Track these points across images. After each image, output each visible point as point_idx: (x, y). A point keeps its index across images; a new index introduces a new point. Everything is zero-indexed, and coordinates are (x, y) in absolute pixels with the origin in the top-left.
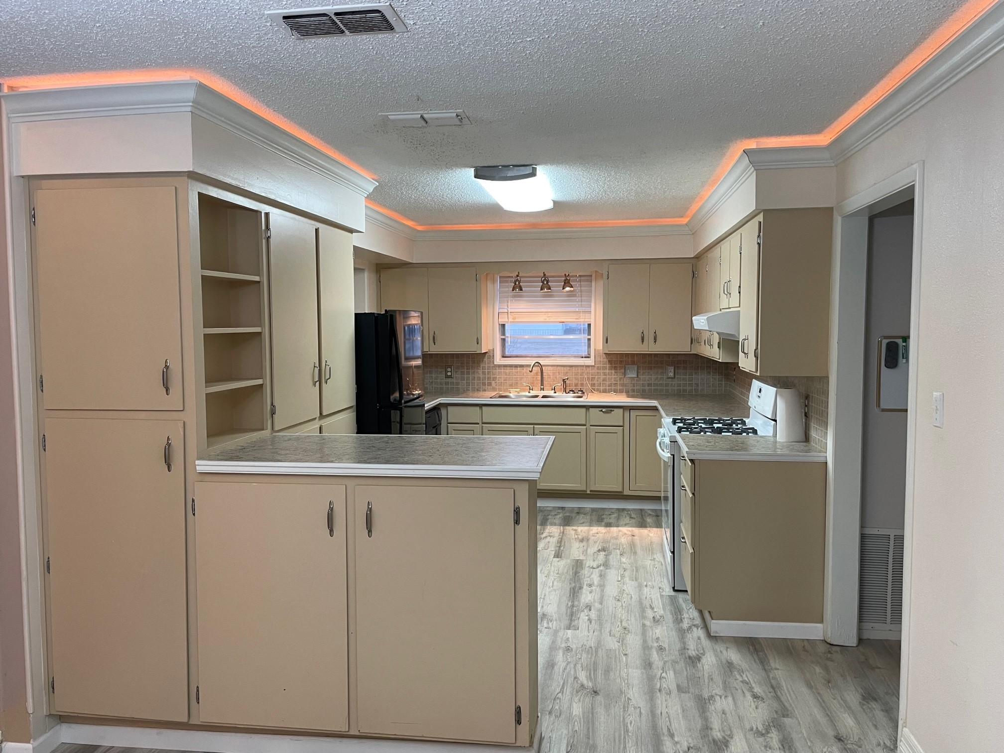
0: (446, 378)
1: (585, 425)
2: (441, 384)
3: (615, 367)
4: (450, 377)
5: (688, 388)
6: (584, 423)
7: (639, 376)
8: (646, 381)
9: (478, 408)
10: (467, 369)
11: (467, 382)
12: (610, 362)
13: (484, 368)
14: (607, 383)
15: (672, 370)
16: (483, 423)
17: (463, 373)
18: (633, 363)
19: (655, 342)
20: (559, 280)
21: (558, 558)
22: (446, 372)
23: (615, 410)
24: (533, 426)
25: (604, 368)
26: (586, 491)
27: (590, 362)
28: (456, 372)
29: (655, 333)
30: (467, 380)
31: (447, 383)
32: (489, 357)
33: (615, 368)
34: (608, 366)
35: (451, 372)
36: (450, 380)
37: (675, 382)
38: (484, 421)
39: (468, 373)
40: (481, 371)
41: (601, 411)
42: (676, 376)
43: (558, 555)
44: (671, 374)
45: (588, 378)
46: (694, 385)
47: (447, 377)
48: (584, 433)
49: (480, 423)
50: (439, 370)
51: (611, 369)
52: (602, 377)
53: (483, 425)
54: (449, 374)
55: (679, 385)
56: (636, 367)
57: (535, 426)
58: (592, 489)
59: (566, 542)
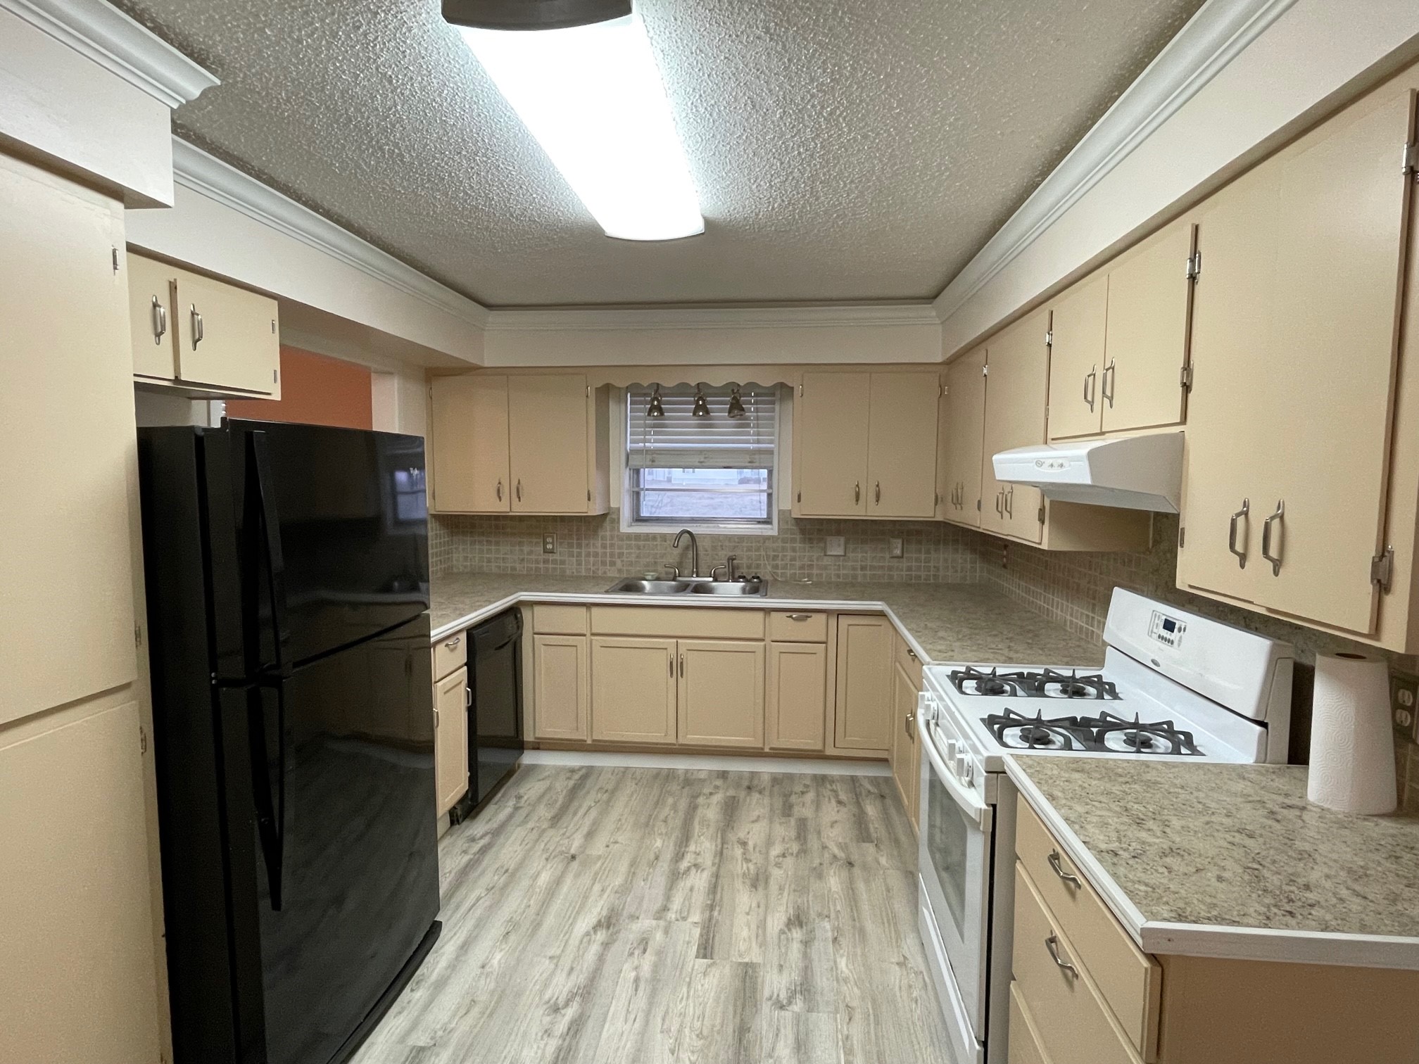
0: (544, 552)
1: (763, 640)
2: (537, 562)
3: (810, 539)
4: (552, 552)
5: (923, 574)
6: (760, 636)
7: (848, 555)
8: (857, 561)
9: (584, 610)
10: (578, 539)
11: (577, 561)
12: (803, 531)
13: (603, 538)
14: (798, 563)
15: (900, 545)
16: (593, 634)
17: (570, 545)
18: (839, 533)
19: (877, 501)
20: (722, 401)
21: (706, 958)
22: (545, 543)
23: (814, 615)
24: (675, 640)
25: (793, 540)
26: (762, 749)
27: (772, 530)
28: (561, 543)
29: (878, 486)
30: (577, 556)
31: (546, 561)
32: (613, 521)
33: (811, 541)
34: (798, 537)
35: (553, 543)
36: (551, 557)
37: (904, 564)
38: (594, 631)
39: (579, 546)
40: (599, 543)
41: (791, 617)
42: (905, 555)
43: (706, 949)
44: (898, 552)
45: (768, 556)
46: (932, 569)
47: (546, 551)
48: (760, 655)
49: (588, 634)
50: (535, 540)
51: (803, 541)
52: (789, 554)
53: (593, 638)
54: (549, 546)
55: (909, 569)
56: (842, 539)
57: (680, 641)
58: (774, 746)
59: (726, 887)
